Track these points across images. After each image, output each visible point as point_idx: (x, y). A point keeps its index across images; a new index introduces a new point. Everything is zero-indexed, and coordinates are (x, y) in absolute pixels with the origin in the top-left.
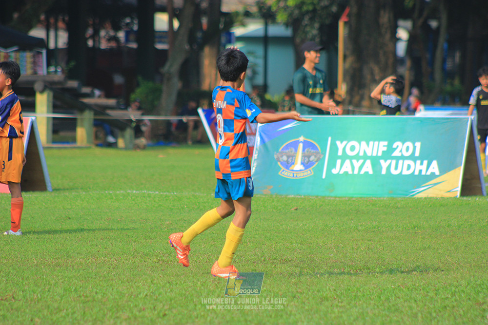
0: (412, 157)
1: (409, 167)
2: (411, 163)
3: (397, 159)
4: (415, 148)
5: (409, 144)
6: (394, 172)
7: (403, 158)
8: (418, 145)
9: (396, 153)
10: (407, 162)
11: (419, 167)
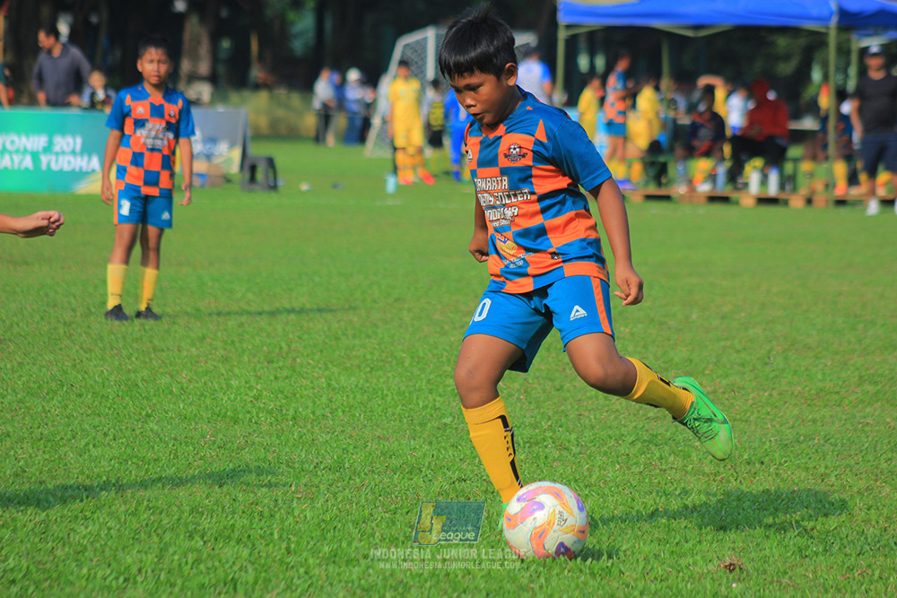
0: (73, 152)
1: (69, 162)
2: (72, 159)
3: (57, 154)
4: (75, 143)
5: (70, 140)
6: (54, 167)
7: (63, 153)
8: (79, 141)
9: (57, 148)
10: (67, 158)
11: (80, 163)
